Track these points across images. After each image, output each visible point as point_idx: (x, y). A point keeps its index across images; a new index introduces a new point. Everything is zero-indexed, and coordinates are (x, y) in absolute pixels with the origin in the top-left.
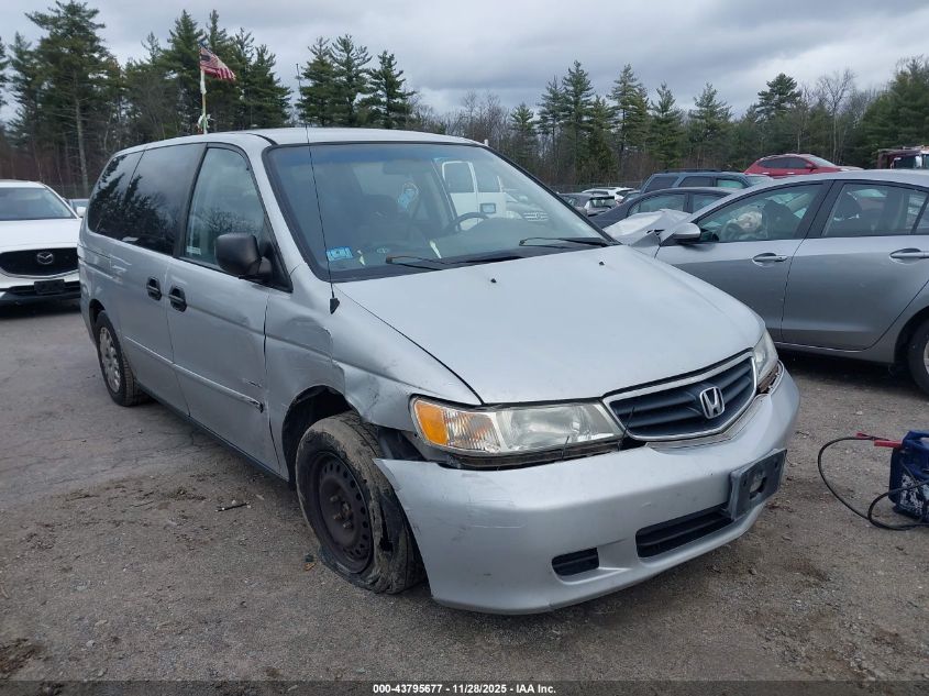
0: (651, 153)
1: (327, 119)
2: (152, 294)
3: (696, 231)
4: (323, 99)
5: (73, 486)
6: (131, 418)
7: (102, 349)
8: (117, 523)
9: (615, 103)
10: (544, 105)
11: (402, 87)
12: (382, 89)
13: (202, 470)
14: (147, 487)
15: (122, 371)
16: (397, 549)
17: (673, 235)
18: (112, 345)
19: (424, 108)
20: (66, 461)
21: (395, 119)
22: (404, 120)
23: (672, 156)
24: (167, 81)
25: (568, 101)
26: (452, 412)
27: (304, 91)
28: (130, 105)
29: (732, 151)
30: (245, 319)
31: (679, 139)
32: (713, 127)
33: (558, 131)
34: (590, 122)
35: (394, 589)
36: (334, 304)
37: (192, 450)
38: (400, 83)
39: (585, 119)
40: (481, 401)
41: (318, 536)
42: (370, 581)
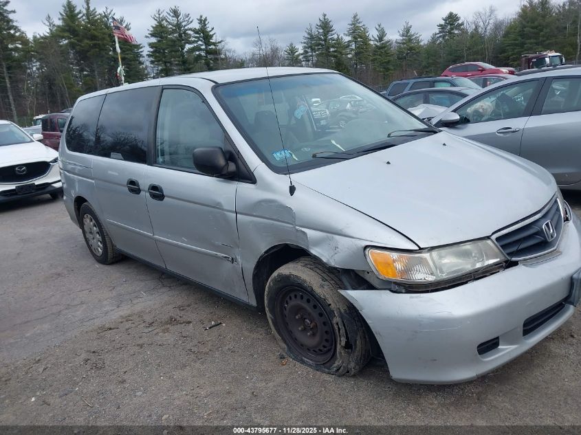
0: (375, 69)
1: (168, 62)
2: (132, 190)
3: (456, 117)
4: (164, 50)
5: (98, 323)
6: (114, 273)
7: (86, 229)
8: (141, 346)
9: (349, 38)
10: (305, 43)
11: (214, 37)
12: (202, 41)
13: (179, 303)
14: (148, 319)
15: (104, 242)
16: (356, 348)
17: (441, 120)
18: (95, 226)
19: (229, 51)
20: (84, 306)
21: (211, 59)
22: (217, 59)
23: (388, 70)
24: (61, 46)
25: (320, 39)
26: (395, 255)
27: (151, 45)
28: (38, 64)
29: (424, 63)
30: (219, 204)
31: (392, 59)
32: (411, 49)
33: (315, 59)
34: (335, 51)
35: (352, 373)
36: (292, 190)
37: (164, 290)
38: (211, 36)
39: (332, 50)
40: (419, 247)
41: (285, 342)
42: (335, 369)
